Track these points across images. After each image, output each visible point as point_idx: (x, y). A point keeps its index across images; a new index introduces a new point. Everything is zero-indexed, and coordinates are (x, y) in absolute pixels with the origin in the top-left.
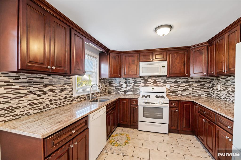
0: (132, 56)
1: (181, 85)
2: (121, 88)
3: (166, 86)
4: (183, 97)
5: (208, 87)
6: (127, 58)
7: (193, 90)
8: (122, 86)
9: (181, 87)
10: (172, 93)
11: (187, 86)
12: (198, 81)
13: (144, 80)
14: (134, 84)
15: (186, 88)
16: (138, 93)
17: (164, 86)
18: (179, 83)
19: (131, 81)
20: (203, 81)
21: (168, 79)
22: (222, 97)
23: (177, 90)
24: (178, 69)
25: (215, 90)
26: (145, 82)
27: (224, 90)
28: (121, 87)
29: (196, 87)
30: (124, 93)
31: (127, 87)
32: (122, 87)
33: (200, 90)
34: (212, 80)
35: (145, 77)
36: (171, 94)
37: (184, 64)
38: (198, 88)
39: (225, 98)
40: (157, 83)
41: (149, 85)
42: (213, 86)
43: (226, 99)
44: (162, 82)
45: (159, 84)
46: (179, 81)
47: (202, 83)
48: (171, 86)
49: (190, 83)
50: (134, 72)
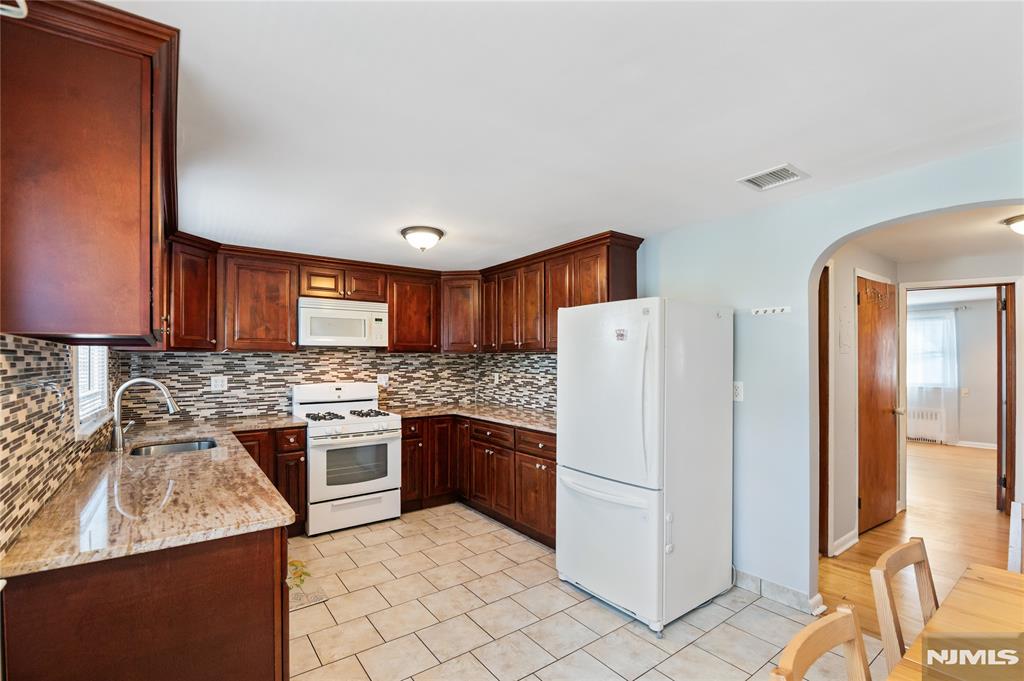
0: (269, 271)
1: (415, 375)
2: (201, 395)
3: (376, 378)
4: (419, 410)
5: (472, 378)
6: (246, 275)
7: (443, 389)
8: (204, 385)
9: (416, 382)
10: (392, 399)
11: (430, 377)
12: (454, 363)
13: (303, 361)
14: (262, 375)
15: (428, 382)
16: (280, 411)
17: (370, 380)
18: (411, 368)
19: (251, 364)
20: (462, 364)
21: (382, 359)
22: (504, 400)
23: (404, 391)
24: (416, 330)
25: (487, 384)
26: (310, 368)
27: (508, 383)
28: (200, 391)
29: (448, 379)
30: (217, 413)
31: (230, 389)
32: (206, 389)
33: (457, 387)
34: (481, 360)
35: (307, 352)
36: (391, 403)
37: (429, 318)
38: (453, 381)
39: (510, 401)
40: (351, 369)
41: (322, 377)
42: (482, 374)
43: (512, 402)
44: (364, 366)
45: (356, 372)
46: (411, 364)
47: (462, 368)
48: (390, 379)
49: (437, 368)
50: (277, 330)
